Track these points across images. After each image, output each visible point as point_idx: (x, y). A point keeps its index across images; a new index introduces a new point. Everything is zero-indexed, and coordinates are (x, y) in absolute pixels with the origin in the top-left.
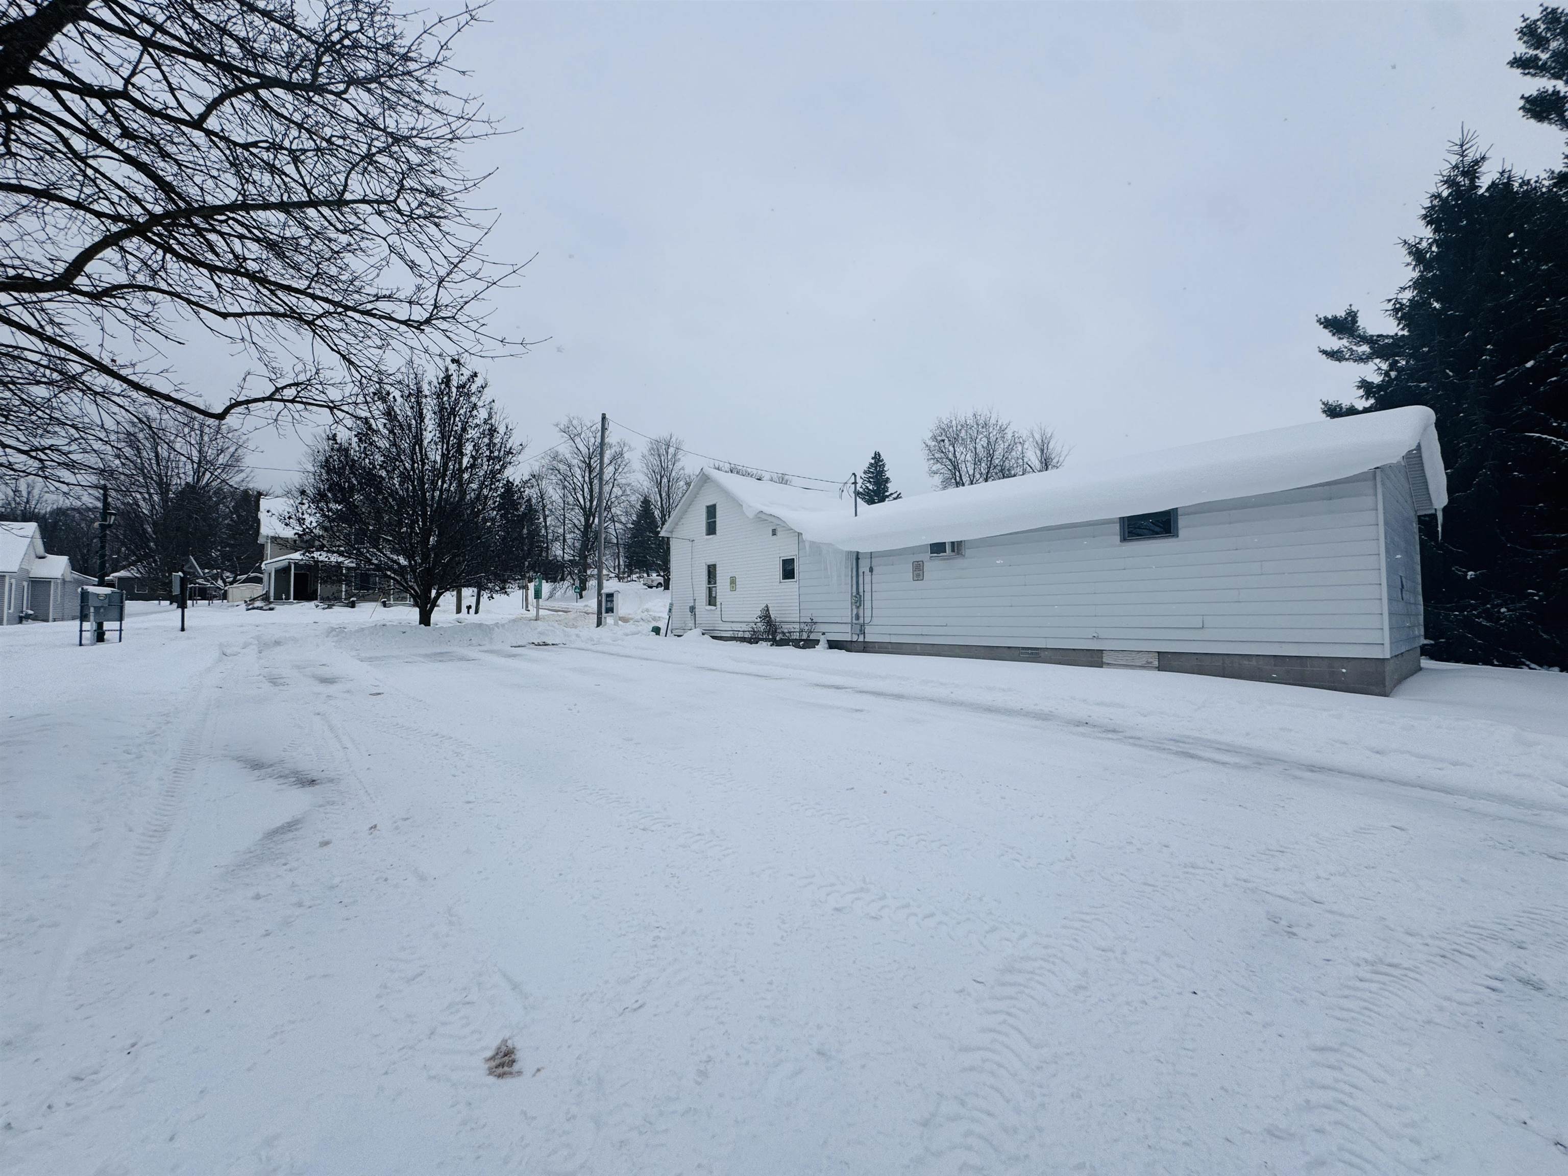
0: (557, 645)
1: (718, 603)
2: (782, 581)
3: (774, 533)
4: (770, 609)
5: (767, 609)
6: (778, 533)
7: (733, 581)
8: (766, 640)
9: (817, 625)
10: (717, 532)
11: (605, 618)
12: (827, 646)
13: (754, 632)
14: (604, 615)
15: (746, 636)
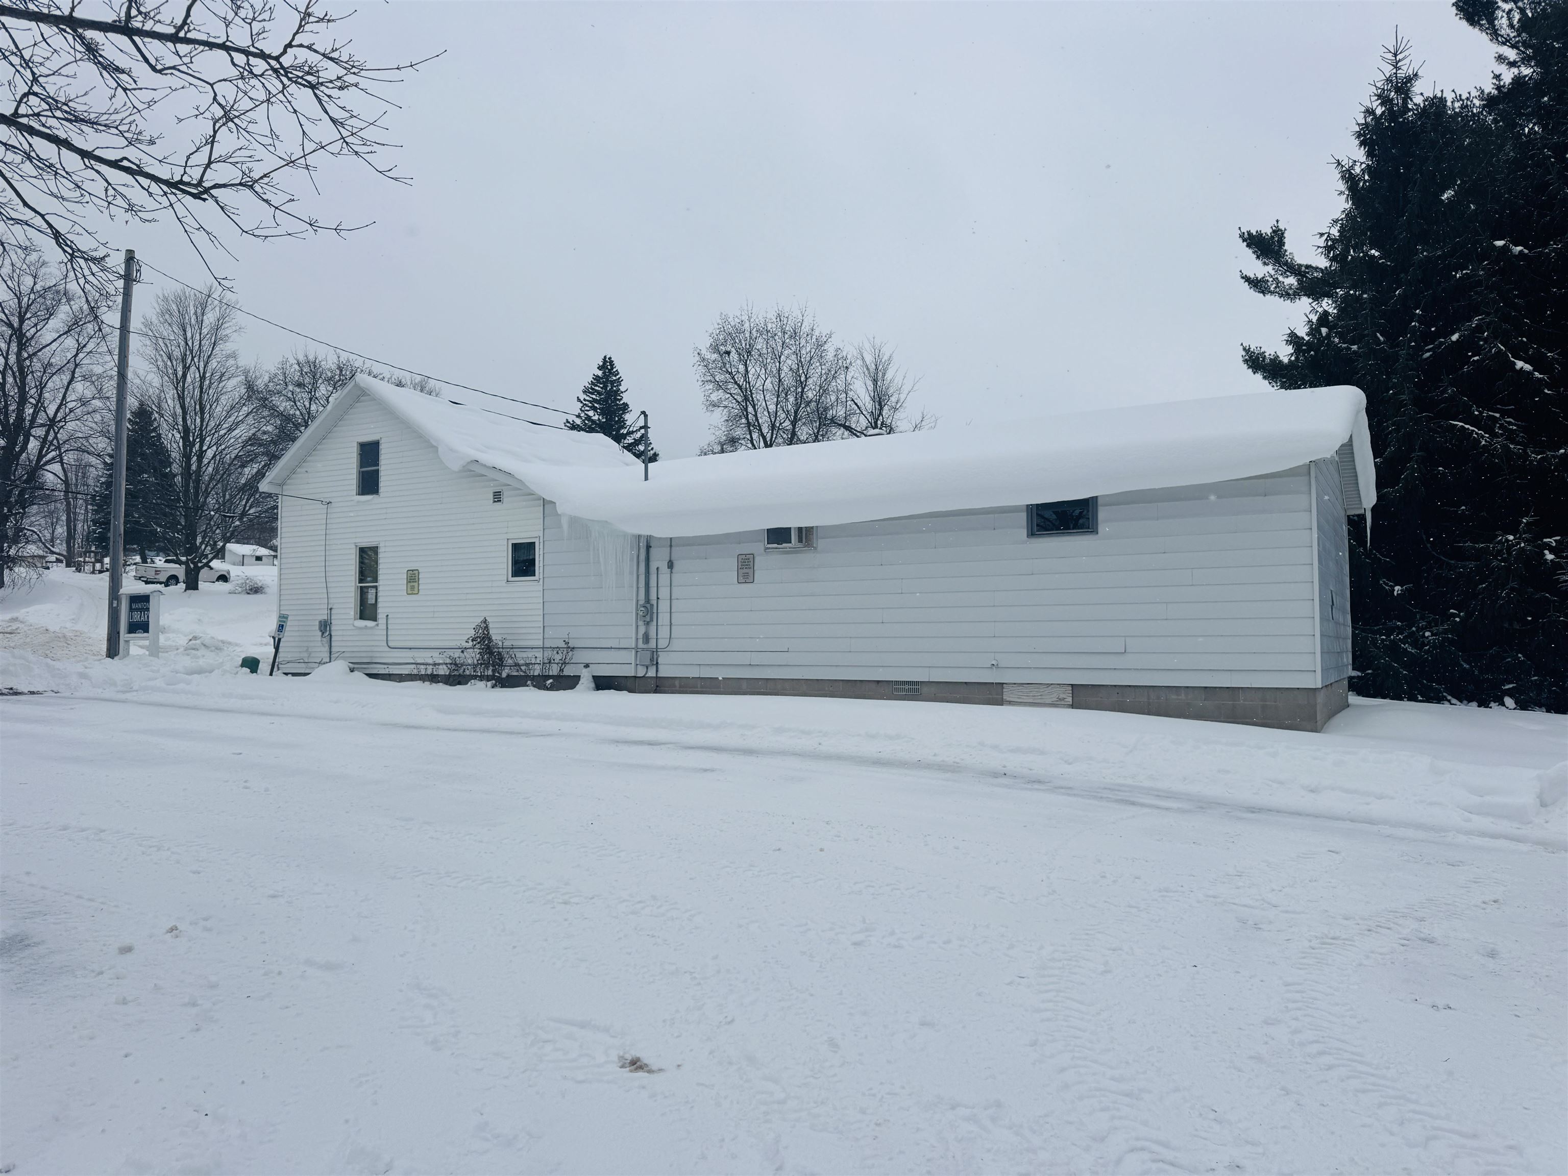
0: (38, 693)
1: (381, 615)
2: (510, 579)
3: (497, 497)
4: (490, 626)
5: (485, 625)
6: (505, 498)
7: (413, 578)
8: (482, 678)
9: (576, 652)
10: (381, 490)
11: (127, 642)
12: (593, 685)
13: (456, 664)
14: (124, 635)
15: (441, 672)
